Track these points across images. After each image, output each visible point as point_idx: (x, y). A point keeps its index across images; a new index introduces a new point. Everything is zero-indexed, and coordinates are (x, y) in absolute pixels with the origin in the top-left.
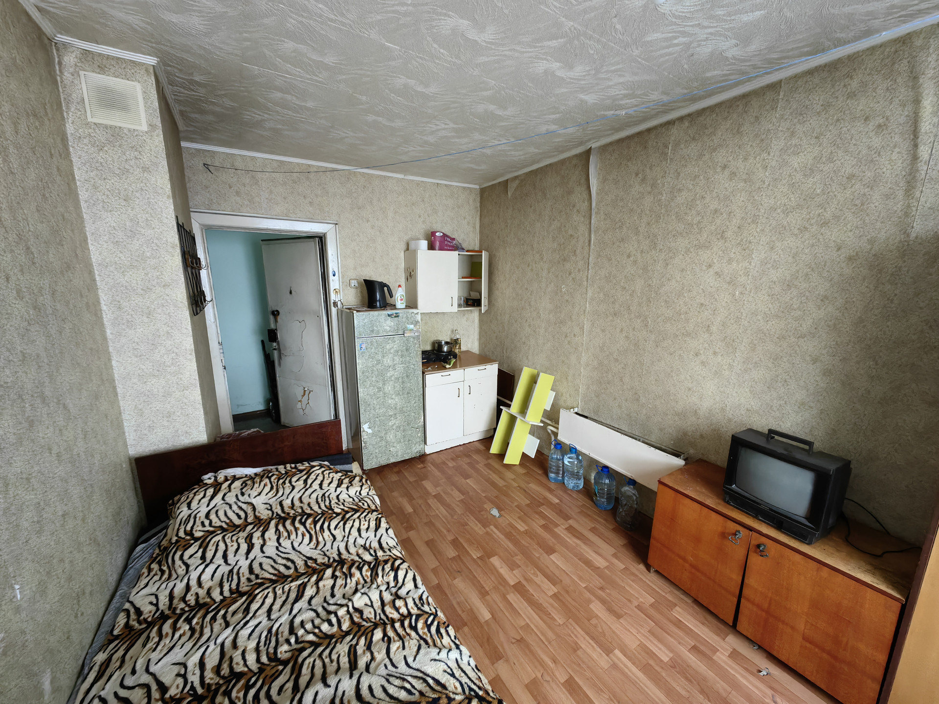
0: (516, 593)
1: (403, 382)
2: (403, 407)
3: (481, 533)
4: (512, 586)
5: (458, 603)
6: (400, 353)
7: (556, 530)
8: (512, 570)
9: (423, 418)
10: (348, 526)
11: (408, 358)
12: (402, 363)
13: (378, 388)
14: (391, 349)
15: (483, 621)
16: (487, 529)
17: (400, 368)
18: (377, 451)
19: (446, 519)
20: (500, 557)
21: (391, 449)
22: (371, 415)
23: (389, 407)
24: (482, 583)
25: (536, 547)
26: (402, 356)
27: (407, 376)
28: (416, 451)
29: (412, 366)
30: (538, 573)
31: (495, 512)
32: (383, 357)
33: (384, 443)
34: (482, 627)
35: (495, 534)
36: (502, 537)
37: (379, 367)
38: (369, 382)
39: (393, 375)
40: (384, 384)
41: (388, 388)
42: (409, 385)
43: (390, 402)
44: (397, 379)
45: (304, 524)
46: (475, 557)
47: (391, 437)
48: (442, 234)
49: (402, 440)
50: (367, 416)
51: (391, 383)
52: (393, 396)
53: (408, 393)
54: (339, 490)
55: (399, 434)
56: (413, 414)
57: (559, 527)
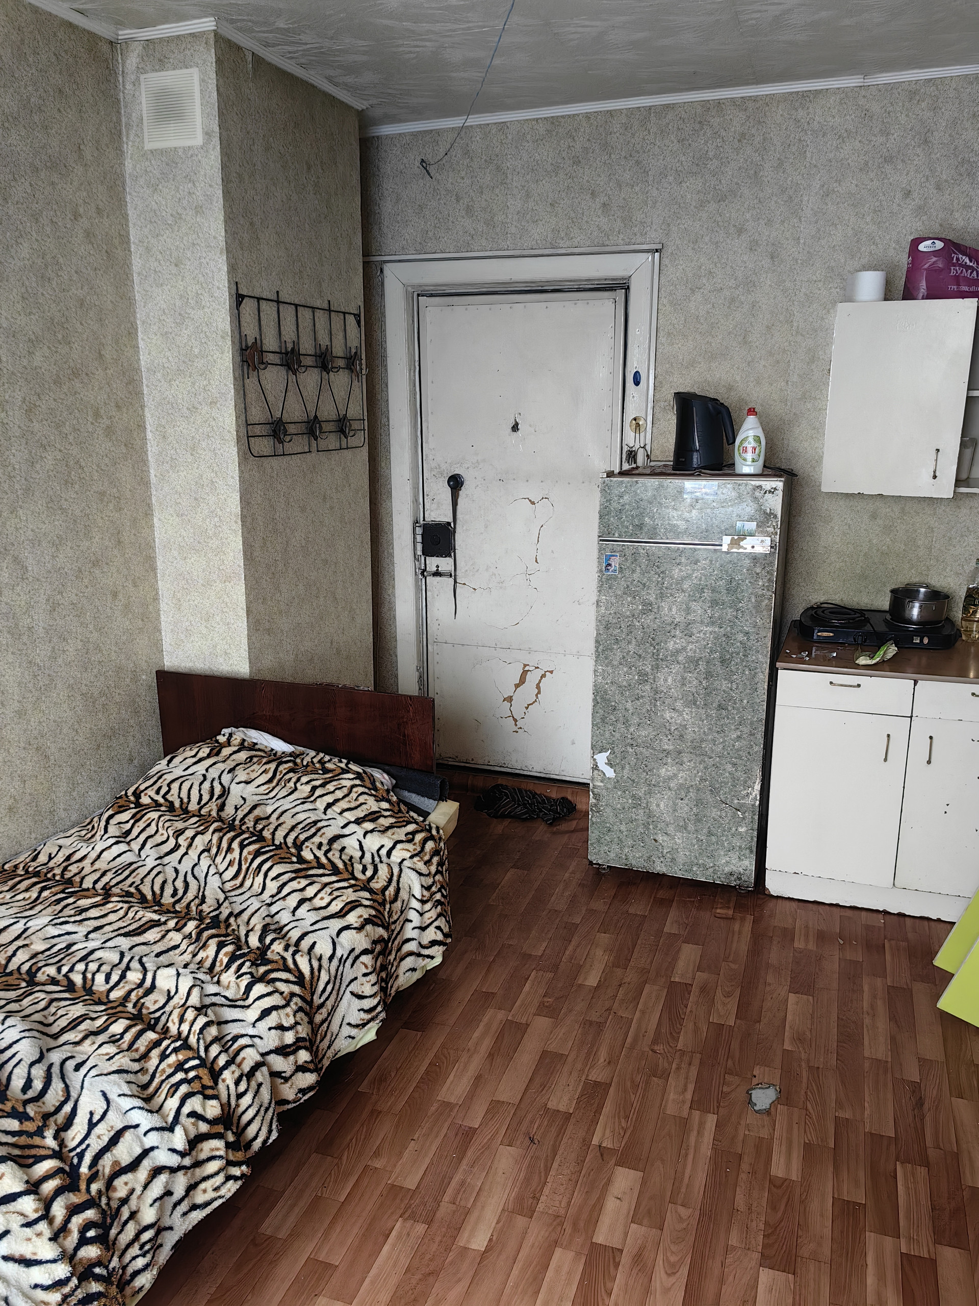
0: (583, 1260)
1: (709, 675)
2: (702, 741)
3: (671, 1109)
4: (594, 1246)
5: (463, 1183)
6: (707, 594)
7: (871, 1238)
8: (635, 1219)
9: (758, 787)
10: (294, 885)
11: (730, 613)
12: (713, 623)
13: (640, 674)
14: (683, 579)
15: (462, 1242)
16: (696, 1114)
17: (705, 633)
18: (623, 828)
19: (635, 1040)
20: (644, 1182)
21: (660, 838)
22: (617, 735)
23: (664, 728)
24: (546, 1191)
25: (758, 1225)
26: (714, 603)
27: (723, 661)
28: (727, 869)
29: (740, 637)
30: (684, 1271)
31: (763, 1098)
32: (662, 596)
33: (641, 815)
34: (448, 1249)
35: (700, 1133)
36: (706, 1149)
37: (647, 620)
38: (619, 654)
39: (684, 649)
40: (657, 668)
41: (667, 679)
42: (725, 685)
43: (667, 715)
44: (696, 662)
45: (242, 847)
46: (595, 1141)
47: (661, 804)
48: (939, 245)
49: (691, 827)
50: (607, 735)
51: (675, 668)
52: (679, 705)
53: (720, 707)
54: (352, 828)
55: (684, 808)
56: (729, 767)
57: (888, 1241)
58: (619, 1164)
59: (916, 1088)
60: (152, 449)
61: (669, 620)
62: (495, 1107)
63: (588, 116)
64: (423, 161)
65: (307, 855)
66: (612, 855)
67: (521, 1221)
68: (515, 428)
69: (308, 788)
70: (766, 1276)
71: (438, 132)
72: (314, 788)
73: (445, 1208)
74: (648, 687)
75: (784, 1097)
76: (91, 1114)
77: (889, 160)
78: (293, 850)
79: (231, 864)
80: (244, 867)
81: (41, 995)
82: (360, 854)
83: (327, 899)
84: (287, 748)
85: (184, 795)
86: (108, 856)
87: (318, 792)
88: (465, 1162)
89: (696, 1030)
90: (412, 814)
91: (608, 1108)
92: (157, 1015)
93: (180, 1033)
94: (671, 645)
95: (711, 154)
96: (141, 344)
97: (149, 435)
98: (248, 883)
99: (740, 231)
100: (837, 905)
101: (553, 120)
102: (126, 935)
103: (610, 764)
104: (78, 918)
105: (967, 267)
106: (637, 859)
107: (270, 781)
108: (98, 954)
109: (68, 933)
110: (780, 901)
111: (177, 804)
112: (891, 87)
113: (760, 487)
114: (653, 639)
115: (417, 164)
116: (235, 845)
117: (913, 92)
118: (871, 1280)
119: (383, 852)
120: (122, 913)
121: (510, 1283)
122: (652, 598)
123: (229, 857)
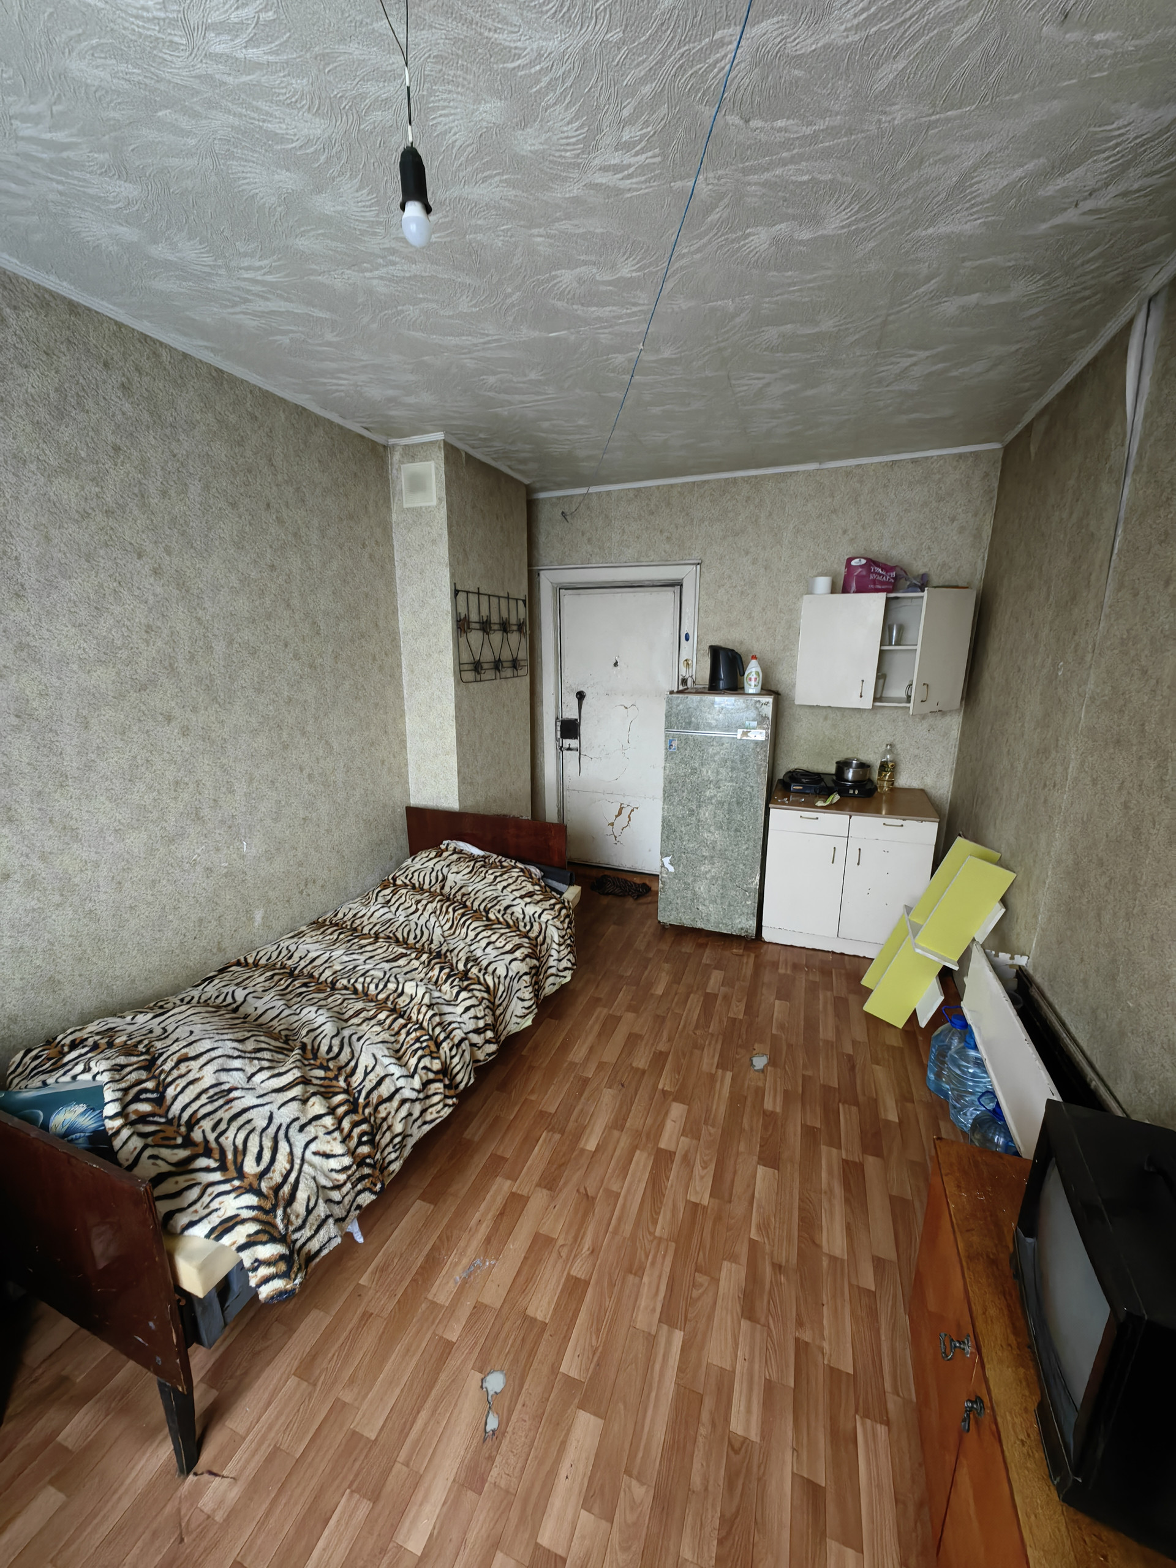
0: (653, 1157)
4: (659, 1151)
5: (582, 1110)
8: (684, 1133)
9: (758, 878)
11: (742, 775)
12: (732, 781)
14: (715, 754)
16: (720, 1072)
17: (727, 786)
18: (679, 901)
20: (689, 1111)
21: (700, 908)
22: (676, 847)
26: (733, 769)
28: (739, 926)
31: (760, 1062)
32: (702, 764)
33: (689, 894)
34: (573, 1150)
35: (722, 1082)
36: (726, 1092)
37: (694, 778)
38: (677, 799)
39: (715, 796)
40: (699, 806)
41: (706, 813)
42: (739, 817)
43: (705, 835)
44: (721, 803)
47: (701, 888)
48: (864, 561)
49: (719, 901)
50: (670, 846)
52: (712, 829)
55: (715, 890)
56: (741, 866)
58: (674, 1100)
59: (850, 1058)
60: (405, 679)
61: (706, 779)
62: (601, 1066)
63: (658, 487)
64: (563, 513)
65: (492, 916)
66: (672, 917)
67: (616, 1133)
68: (616, 664)
69: (492, 877)
70: (761, 1170)
71: (572, 496)
72: (496, 878)
73: (571, 1125)
74: (694, 818)
75: (772, 1062)
76: (366, 1067)
77: (834, 511)
78: (484, 913)
79: (448, 920)
80: (455, 923)
81: (339, 996)
82: (522, 916)
83: (504, 943)
84: (481, 853)
85: (421, 879)
86: (377, 914)
87: (498, 879)
88: (583, 1098)
89: (720, 1021)
90: (553, 893)
91: (667, 1067)
92: (405, 1009)
93: (418, 1020)
94: (708, 793)
95: (730, 509)
96: (400, 619)
97: (404, 670)
98: (457, 932)
99: (747, 553)
100: (804, 948)
101: (639, 490)
102: (387, 961)
103: (671, 864)
104: (360, 951)
105: (880, 575)
106: (687, 920)
107: (470, 872)
108: (371, 972)
109: (354, 960)
110: (770, 946)
111: (417, 885)
112: (837, 469)
113: (759, 701)
114: (697, 790)
115: (560, 513)
116: (450, 910)
117: (848, 473)
118: (824, 1175)
119: (536, 915)
120: (385, 948)
121: (609, 1171)
122: (697, 765)
123: (447, 917)
